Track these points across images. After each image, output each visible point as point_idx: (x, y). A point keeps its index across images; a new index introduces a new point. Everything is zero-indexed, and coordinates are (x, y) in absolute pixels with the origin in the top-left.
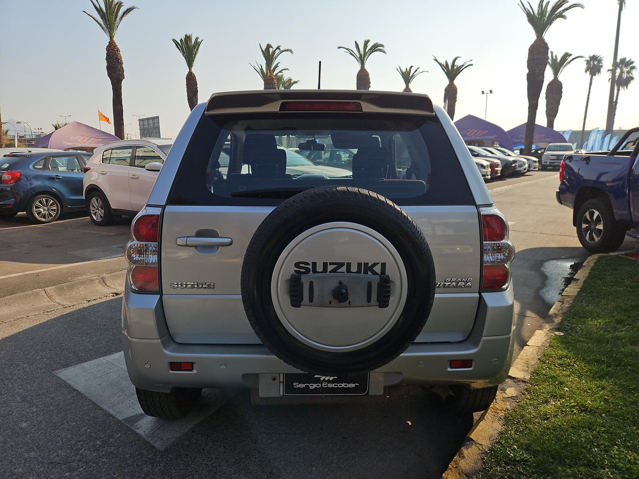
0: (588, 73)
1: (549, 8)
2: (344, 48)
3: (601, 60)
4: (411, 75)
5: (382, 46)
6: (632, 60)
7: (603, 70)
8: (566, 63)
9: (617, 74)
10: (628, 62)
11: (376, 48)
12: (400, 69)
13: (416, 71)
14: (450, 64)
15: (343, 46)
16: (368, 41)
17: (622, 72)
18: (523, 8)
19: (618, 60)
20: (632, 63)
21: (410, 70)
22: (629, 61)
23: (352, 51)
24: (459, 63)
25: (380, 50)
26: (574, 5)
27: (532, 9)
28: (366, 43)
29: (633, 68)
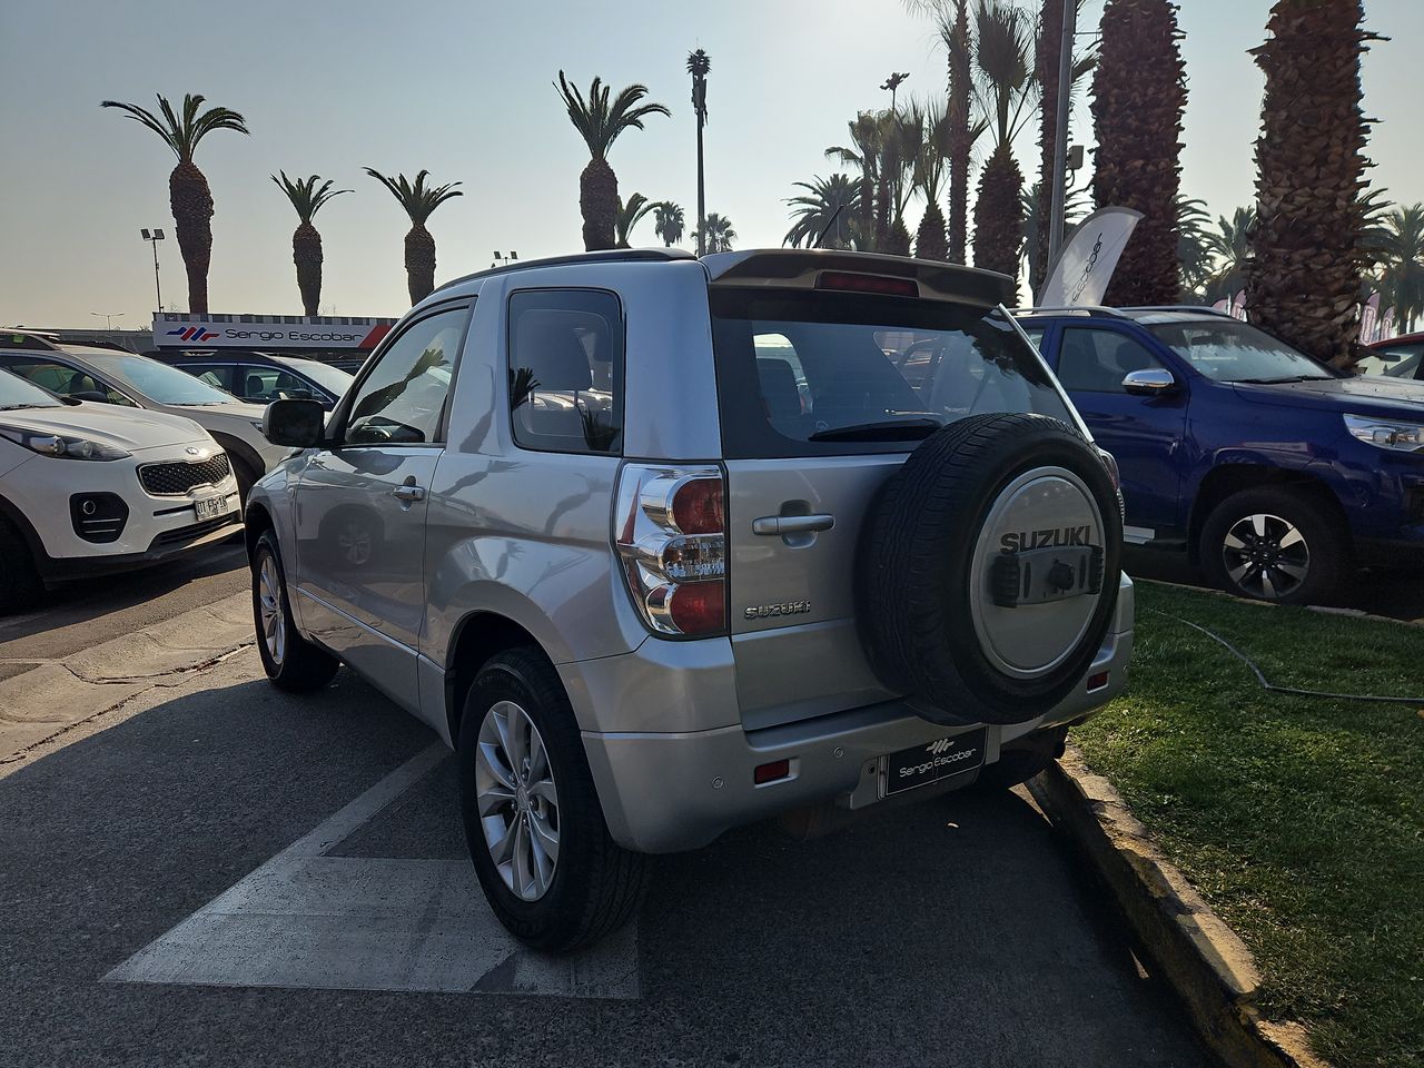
0: (661, 235)
1: (611, 103)
2: (126, 107)
3: (681, 214)
4: (313, 196)
5: (239, 117)
6: (728, 219)
7: (686, 233)
8: (637, 213)
9: (707, 243)
10: (721, 222)
11: (220, 118)
12: (285, 179)
13: (325, 188)
14: (411, 183)
15: (122, 102)
16: (199, 99)
17: (714, 240)
18: (563, 92)
19: (707, 218)
20: (728, 224)
21: (310, 185)
22: (723, 220)
23: (150, 116)
24: (430, 184)
25: (234, 126)
26: (653, 105)
27: (581, 100)
28: (192, 104)
29: (730, 234)
